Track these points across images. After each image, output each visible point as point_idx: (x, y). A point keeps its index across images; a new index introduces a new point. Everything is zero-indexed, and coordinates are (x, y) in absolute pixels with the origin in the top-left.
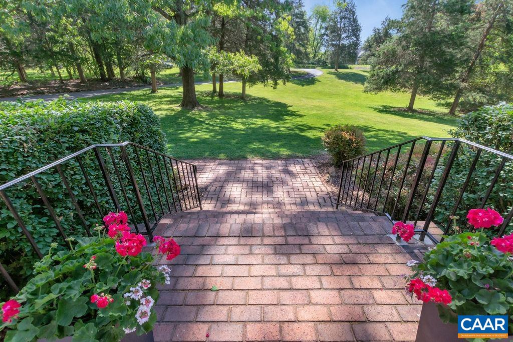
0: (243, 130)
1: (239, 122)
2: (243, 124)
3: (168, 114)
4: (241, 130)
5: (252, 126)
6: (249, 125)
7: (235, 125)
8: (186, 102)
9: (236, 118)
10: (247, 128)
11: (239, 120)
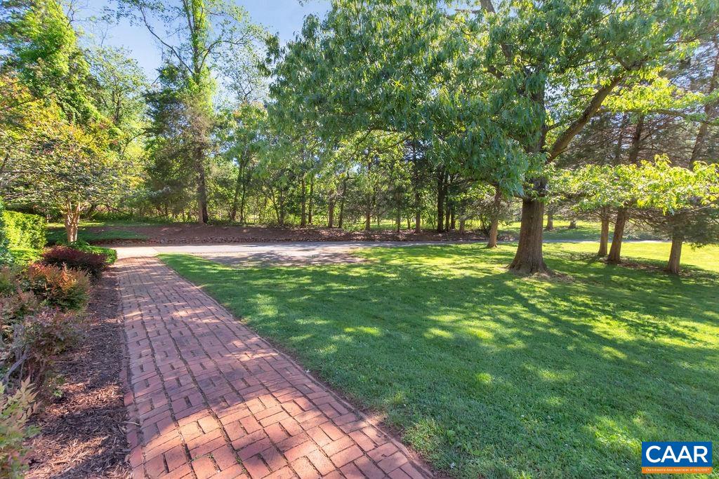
0: (624, 347)
1: (623, 320)
2: (634, 326)
3: (473, 276)
4: (613, 343)
5: (666, 340)
6: (655, 334)
7: (603, 325)
8: (519, 261)
9: (624, 308)
10: (642, 343)
11: (630, 316)
